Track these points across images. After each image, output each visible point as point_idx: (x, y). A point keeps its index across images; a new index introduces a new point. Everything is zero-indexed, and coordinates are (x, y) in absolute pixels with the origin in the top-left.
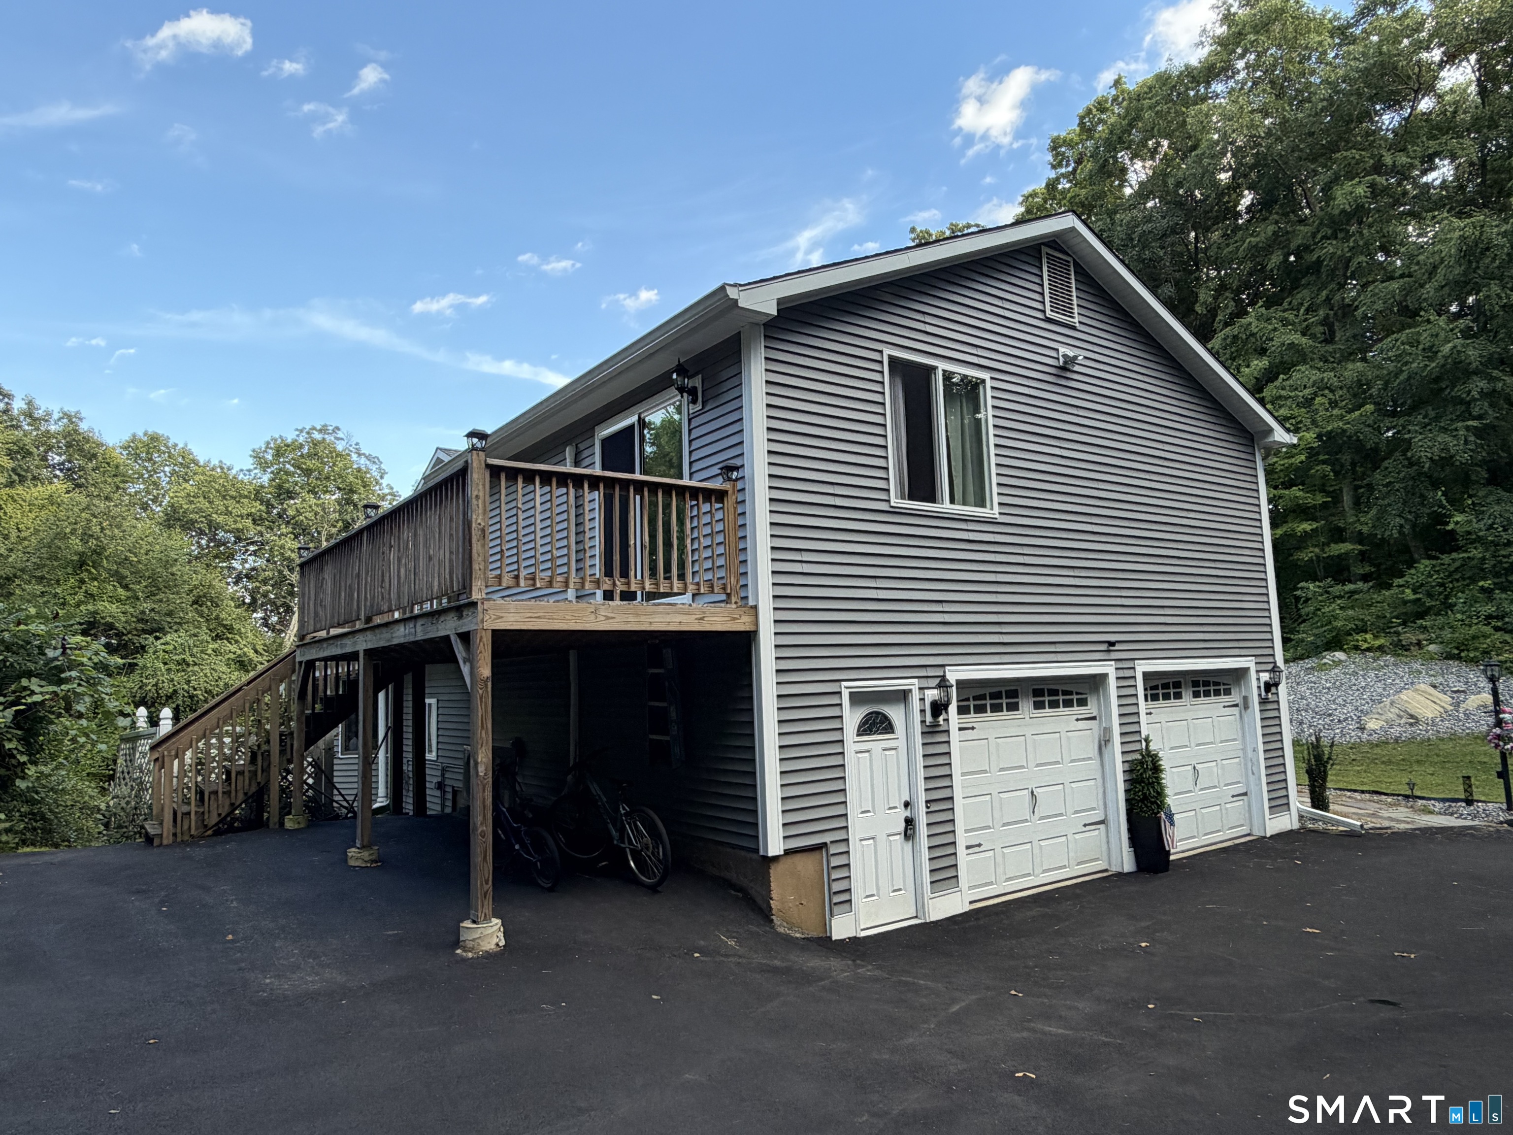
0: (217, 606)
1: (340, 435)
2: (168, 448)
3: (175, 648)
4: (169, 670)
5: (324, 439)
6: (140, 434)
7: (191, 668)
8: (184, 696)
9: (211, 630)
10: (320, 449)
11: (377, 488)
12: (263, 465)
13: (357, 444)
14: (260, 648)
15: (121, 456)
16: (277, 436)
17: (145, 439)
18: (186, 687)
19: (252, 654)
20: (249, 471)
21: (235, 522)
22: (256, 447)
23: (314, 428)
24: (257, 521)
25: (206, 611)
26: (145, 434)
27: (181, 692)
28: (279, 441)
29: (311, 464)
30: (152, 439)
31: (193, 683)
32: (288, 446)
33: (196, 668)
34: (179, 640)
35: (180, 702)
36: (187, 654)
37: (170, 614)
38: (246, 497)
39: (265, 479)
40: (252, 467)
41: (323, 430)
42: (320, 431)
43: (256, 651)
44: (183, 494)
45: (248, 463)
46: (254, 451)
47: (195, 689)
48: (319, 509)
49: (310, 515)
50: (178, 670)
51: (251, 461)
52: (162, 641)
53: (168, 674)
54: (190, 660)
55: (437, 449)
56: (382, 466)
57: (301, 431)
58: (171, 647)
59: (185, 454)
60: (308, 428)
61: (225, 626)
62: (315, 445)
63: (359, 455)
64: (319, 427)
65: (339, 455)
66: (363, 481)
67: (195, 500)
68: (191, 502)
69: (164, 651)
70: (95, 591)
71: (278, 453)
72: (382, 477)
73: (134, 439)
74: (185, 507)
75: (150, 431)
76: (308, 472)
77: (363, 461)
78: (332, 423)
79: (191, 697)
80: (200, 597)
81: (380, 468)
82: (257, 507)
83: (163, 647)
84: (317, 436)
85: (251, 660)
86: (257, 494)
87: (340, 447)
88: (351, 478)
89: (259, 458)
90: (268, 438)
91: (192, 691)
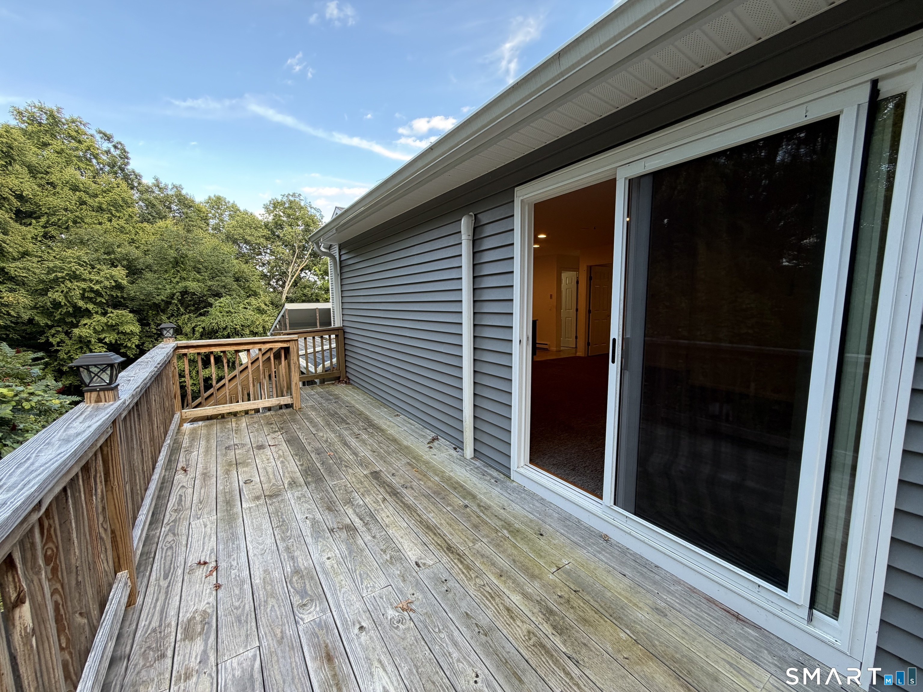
0: (248, 281)
1: (302, 198)
2: (226, 203)
3: (225, 305)
4: (223, 315)
5: (295, 200)
6: (212, 196)
7: (233, 315)
8: (231, 328)
9: (246, 293)
10: (293, 205)
11: (320, 223)
12: (268, 211)
13: (310, 203)
14: (267, 303)
15: (205, 208)
16: (274, 198)
17: (214, 199)
18: (231, 324)
19: (263, 306)
20: (263, 214)
21: (256, 240)
22: (265, 203)
23: (289, 195)
24: (267, 239)
25: (243, 284)
26: (215, 196)
27: (229, 326)
28: (275, 200)
29: (290, 212)
30: (218, 198)
31: (235, 322)
32: (278, 203)
33: (236, 315)
34: (227, 301)
35: (229, 331)
36: (231, 308)
37: (224, 287)
38: (260, 228)
39: (271, 218)
40: (264, 213)
41: (294, 195)
42: (292, 196)
43: (266, 305)
44: (231, 226)
45: (263, 211)
46: (264, 205)
47: (236, 325)
48: (293, 234)
49: (290, 237)
50: (227, 316)
51: (264, 210)
52: (218, 301)
53: (223, 318)
54: (233, 311)
55: (336, 207)
56: (322, 213)
57: (284, 196)
58: (223, 304)
59: (234, 206)
60: (287, 194)
61: (252, 291)
62: (291, 202)
63: (311, 208)
64: (291, 194)
65: (302, 208)
66: (313, 221)
67: (237, 229)
68: (235, 230)
69: (220, 306)
70: (185, 276)
71: (275, 207)
72: (322, 219)
73: (210, 198)
74: (233, 232)
75: (217, 195)
76: (289, 216)
77: (313, 210)
78: (298, 192)
79: (235, 329)
80: (239, 277)
81: (321, 214)
82: (266, 232)
83: (219, 304)
84: (291, 198)
85: (263, 309)
86: (266, 225)
87: (302, 204)
88: (307, 219)
89: (266, 208)
90: (270, 199)
91: (234, 326)
